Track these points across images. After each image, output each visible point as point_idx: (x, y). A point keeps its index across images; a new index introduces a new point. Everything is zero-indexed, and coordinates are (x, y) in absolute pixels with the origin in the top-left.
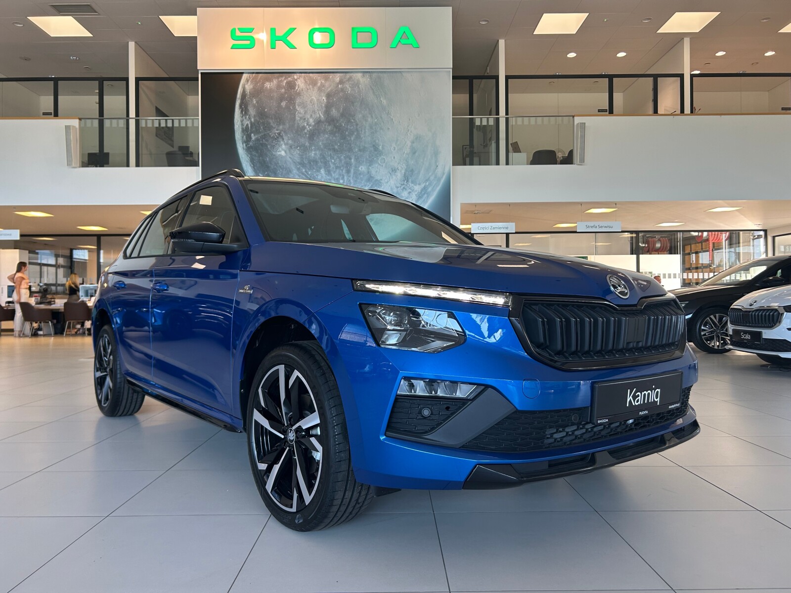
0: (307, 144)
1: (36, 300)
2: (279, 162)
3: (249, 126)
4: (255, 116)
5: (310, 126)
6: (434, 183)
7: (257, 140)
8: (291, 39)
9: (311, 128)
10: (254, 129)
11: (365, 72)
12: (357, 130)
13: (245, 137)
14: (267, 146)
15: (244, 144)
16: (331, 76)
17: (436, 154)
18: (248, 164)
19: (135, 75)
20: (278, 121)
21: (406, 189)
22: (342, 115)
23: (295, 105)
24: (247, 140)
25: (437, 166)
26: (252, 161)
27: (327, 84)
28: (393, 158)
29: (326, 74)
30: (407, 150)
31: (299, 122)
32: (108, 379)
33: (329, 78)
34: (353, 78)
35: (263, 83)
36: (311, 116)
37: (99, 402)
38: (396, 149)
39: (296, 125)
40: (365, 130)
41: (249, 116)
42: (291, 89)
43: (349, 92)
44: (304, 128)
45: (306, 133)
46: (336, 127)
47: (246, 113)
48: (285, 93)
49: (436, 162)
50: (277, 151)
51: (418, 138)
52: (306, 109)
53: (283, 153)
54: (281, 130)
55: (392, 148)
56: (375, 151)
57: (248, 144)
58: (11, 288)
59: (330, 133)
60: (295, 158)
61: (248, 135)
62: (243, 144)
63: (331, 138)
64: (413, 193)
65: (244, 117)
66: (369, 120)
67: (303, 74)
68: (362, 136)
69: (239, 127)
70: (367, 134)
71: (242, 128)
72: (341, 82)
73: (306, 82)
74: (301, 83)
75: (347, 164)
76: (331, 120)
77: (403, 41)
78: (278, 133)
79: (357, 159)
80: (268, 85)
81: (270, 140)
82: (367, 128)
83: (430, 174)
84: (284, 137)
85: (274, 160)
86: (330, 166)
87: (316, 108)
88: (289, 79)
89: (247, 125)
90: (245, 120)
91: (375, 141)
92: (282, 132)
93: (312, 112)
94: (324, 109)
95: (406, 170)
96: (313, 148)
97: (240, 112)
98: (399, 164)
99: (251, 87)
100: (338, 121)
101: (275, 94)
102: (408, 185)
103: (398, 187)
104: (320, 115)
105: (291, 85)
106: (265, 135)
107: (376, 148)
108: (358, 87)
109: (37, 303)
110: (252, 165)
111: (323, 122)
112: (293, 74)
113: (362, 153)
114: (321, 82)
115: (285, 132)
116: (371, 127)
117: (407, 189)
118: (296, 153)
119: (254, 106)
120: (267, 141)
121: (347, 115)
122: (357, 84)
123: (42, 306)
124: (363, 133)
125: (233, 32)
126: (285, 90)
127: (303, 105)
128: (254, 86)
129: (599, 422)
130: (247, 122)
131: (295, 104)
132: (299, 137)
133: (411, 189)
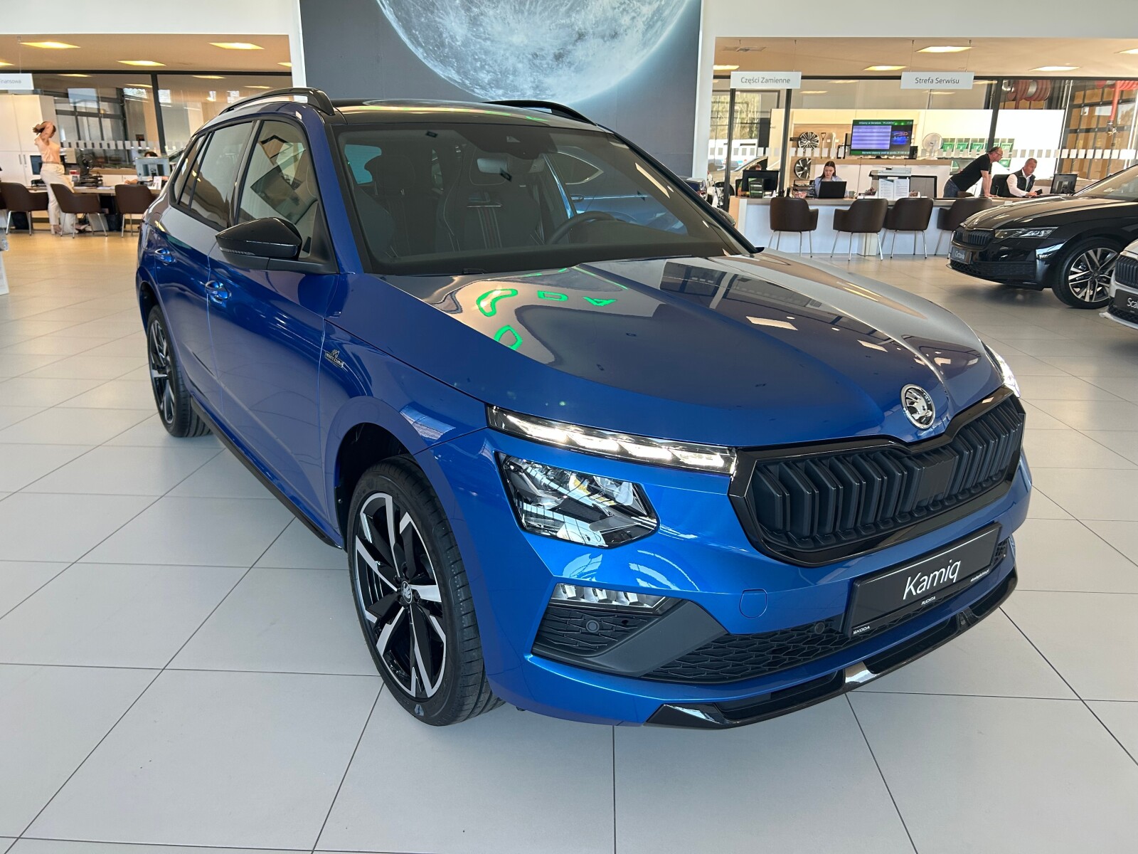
1: (75, 179)
21: (628, 12)
32: (169, 389)
37: (161, 413)
58: (35, 159)
64: (639, 18)
102: (632, 5)
103: (615, 8)
109: (77, 184)
117: (630, 11)
123: (84, 189)
129: (855, 633)
133: (636, 12)
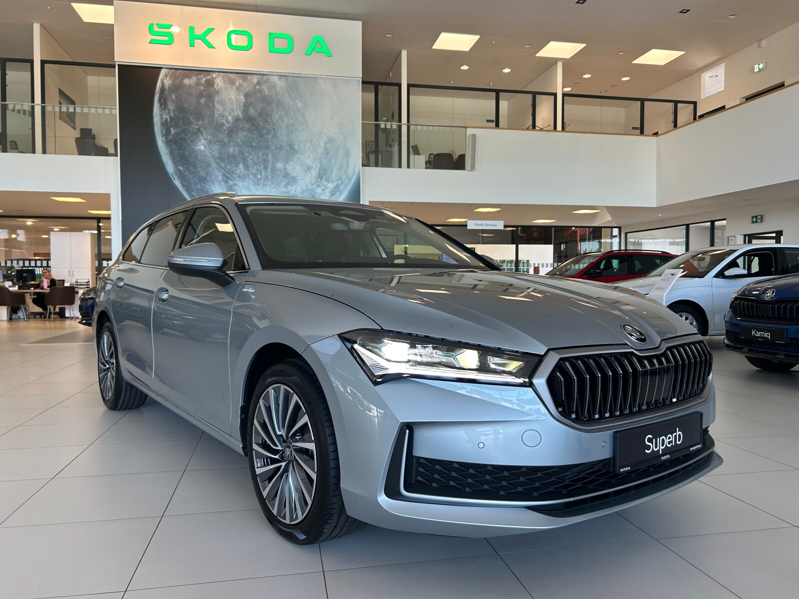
0: (226, 140)
2: (199, 156)
3: (169, 120)
4: (174, 111)
5: (228, 123)
6: (346, 181)
7: (176, 133)
8: (209, 38)
9: (229, 125)
10: (173, 124)
11: (281, 76)
12: (274, 129)
13: (164, 130)
14: (187, 141)
15: (164, 138)
16: (249, 77)
17: (347, 155)
18: (168, 157)
19: (41, 57)
20: (198, 116)
21: (320, 187)
22: (260, 115)
23: (214, 103)
24: (167, 134)
25: (348, 167)
26: (171, 154)
27: (245, 84)
28: (307, 157)
29: (244, 75)
30: (321, 151)
31: (218, 119)
33: (247, 78)
34: (270, 81)
35: (182, 80)
36: (230, 113)
38: (311, 149)
39: (215, 122)
40: (281, 130)
41: (169, 110)
42: (210, 87)
43: (266, 93)
44: (223, 125)
45: (225, 130)
46: (253, 125)
47: (165, 108)
48: (204, 90)
49: (347, 163)
50: (196, 145)
51: (330, 140)
52: (225, 107)
53: (202, 148)
54: (201, 126)
55: (307, 148)
56: (291, 149)
57: (168, 138)
59: (248, 131)
60: (215, 153)
61: (167, 128)
62: (162, 137)
63: (249, 135)
64: (326, 190)
65: (163, 112)
66: (285, 120)
67: (222, 74)
68: (279, 135)
69: (158, 120)
70: (283, 133)
71: (162, 122)
72: (259, 83)
73: (225, 81)
74: (219, 82)
75: (265, 160)
76: (249, 119)
77: (317, 50)
78: (197, 128)
79: (274, 156)
80: (187, 81)
81: (190, 135)
82: (284, 127)
83: (342, 173)
84: (204, 132)
85: (194, 154)
86: (248, 162)
87: (235, 107)
88: (208, 77)
89: (167, 119)
90: (164, 114)
91: (291, 141)
92: (202, 128)
93: (231, 110)
94: (242, 108)
95: (320, 169)
96: (232, 144)
97: (159, 106)
98: (313, 162)
99: (170, 82)
100: (255, 120)
101: (194, 91)
102: (322, 183)
104: (238, 114)
105: (210, 83)
106: (184, 129)
107: (291, 147)
108: (275, 89)
110: (172, 158)
111: (241, 120)
112: (212, 73)
113: (279, 151)
114: (240, 83)
115: (204, 128)
116: (287, 128)
118: (216, 148)
119: (174, 101)
120: (187, 135)
121: (265, 115)
122: (274, 86)
124: (279, 132)
125: (151, 26)
126: (204, 87)
127: (222, 103)
128: (172, 82)
130: (166, 116)
131: (214, 101)
132: (218, 133)
133: (325, 187)
